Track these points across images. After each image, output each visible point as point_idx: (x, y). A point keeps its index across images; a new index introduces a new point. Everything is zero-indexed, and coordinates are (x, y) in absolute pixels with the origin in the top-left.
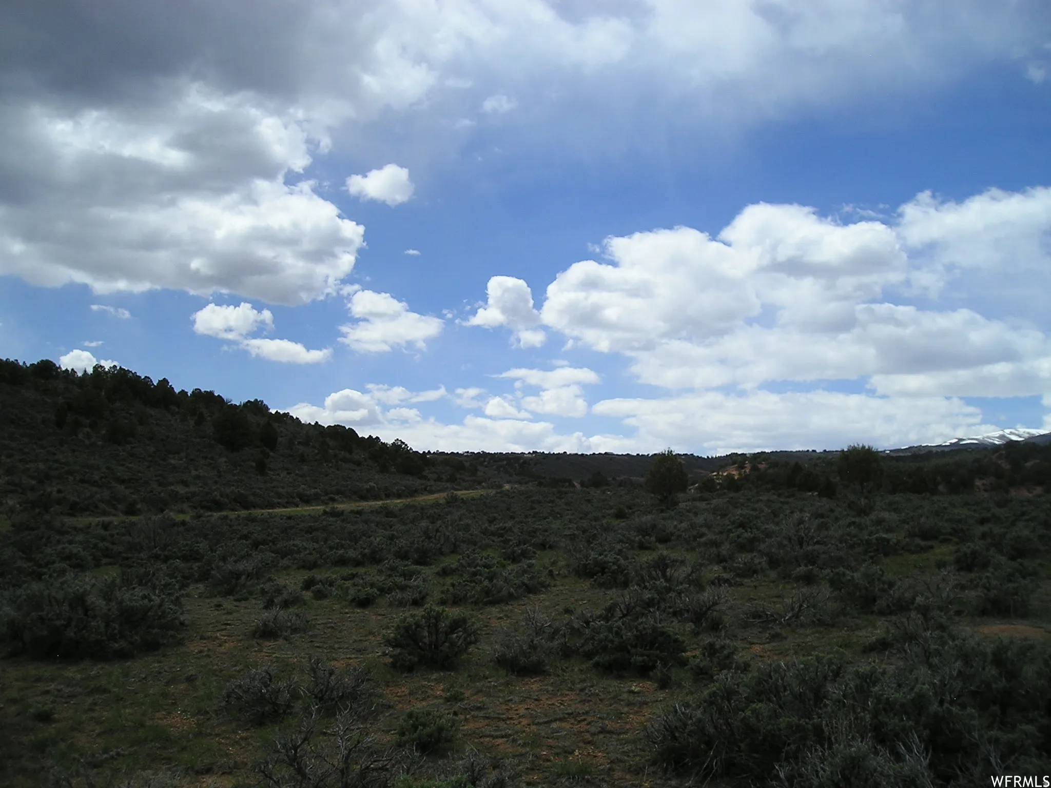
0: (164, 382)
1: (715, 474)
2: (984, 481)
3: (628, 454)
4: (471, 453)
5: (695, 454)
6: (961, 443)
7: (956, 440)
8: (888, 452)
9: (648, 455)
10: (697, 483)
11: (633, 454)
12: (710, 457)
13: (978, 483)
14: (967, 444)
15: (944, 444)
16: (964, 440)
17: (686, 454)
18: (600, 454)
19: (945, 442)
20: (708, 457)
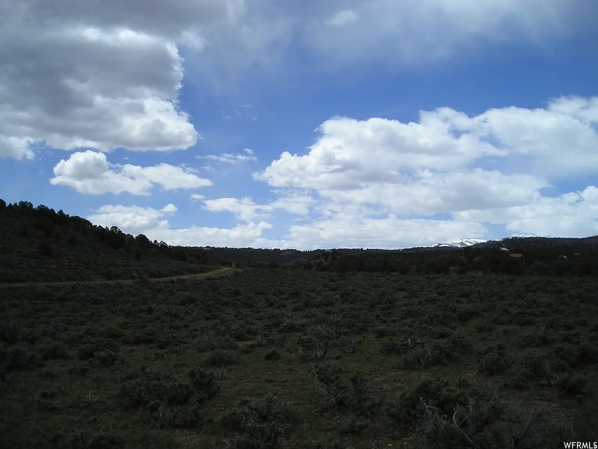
0: (61, 211)
1: (312, 261)
2: (455, 268)
3: (260, 249)
4: (172, 246)
5: (297, 250)
6: (440, 246)
7: (438, 244)
8: (401, 250)
9: (271, 249)
10: (302, 266)
11: (263, 249)
12: (305, 251)
13: (452, 268)
14: (443, 246)
15: (431, 247)
16: (441, 244)
17: (292, 249)
18: (245, 248)
19: (431, 246)
20: (304, 251)
